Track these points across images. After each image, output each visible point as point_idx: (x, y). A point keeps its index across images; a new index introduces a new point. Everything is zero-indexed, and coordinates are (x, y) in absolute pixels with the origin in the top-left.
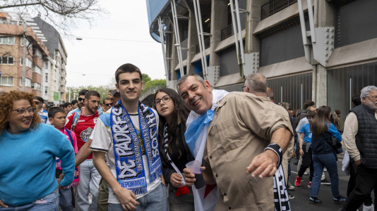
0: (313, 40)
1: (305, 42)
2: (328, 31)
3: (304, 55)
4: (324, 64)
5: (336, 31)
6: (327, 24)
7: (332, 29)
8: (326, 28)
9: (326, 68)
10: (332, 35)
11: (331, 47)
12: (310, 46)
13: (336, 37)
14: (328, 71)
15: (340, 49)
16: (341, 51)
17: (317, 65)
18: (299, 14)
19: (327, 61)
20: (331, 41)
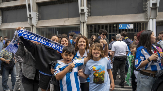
0: (32, 16)
1: (28, 16)
2: (36, 14)
3: (28, 21)
4: (35, 26)
5: (39, 15)
6: (36, 12)
7: (38, 13)
8: (36, 13)
9: (36, 27)
10: (38, 15)
11: (37, 20)
12: (31, 18)
13: (39, 17)
14: (36, 28)
15: (40, 21)
16: (41, 22)
17: (33, 26)
18: (26, 4)
19: (36, 25)
20: (38, 18)
